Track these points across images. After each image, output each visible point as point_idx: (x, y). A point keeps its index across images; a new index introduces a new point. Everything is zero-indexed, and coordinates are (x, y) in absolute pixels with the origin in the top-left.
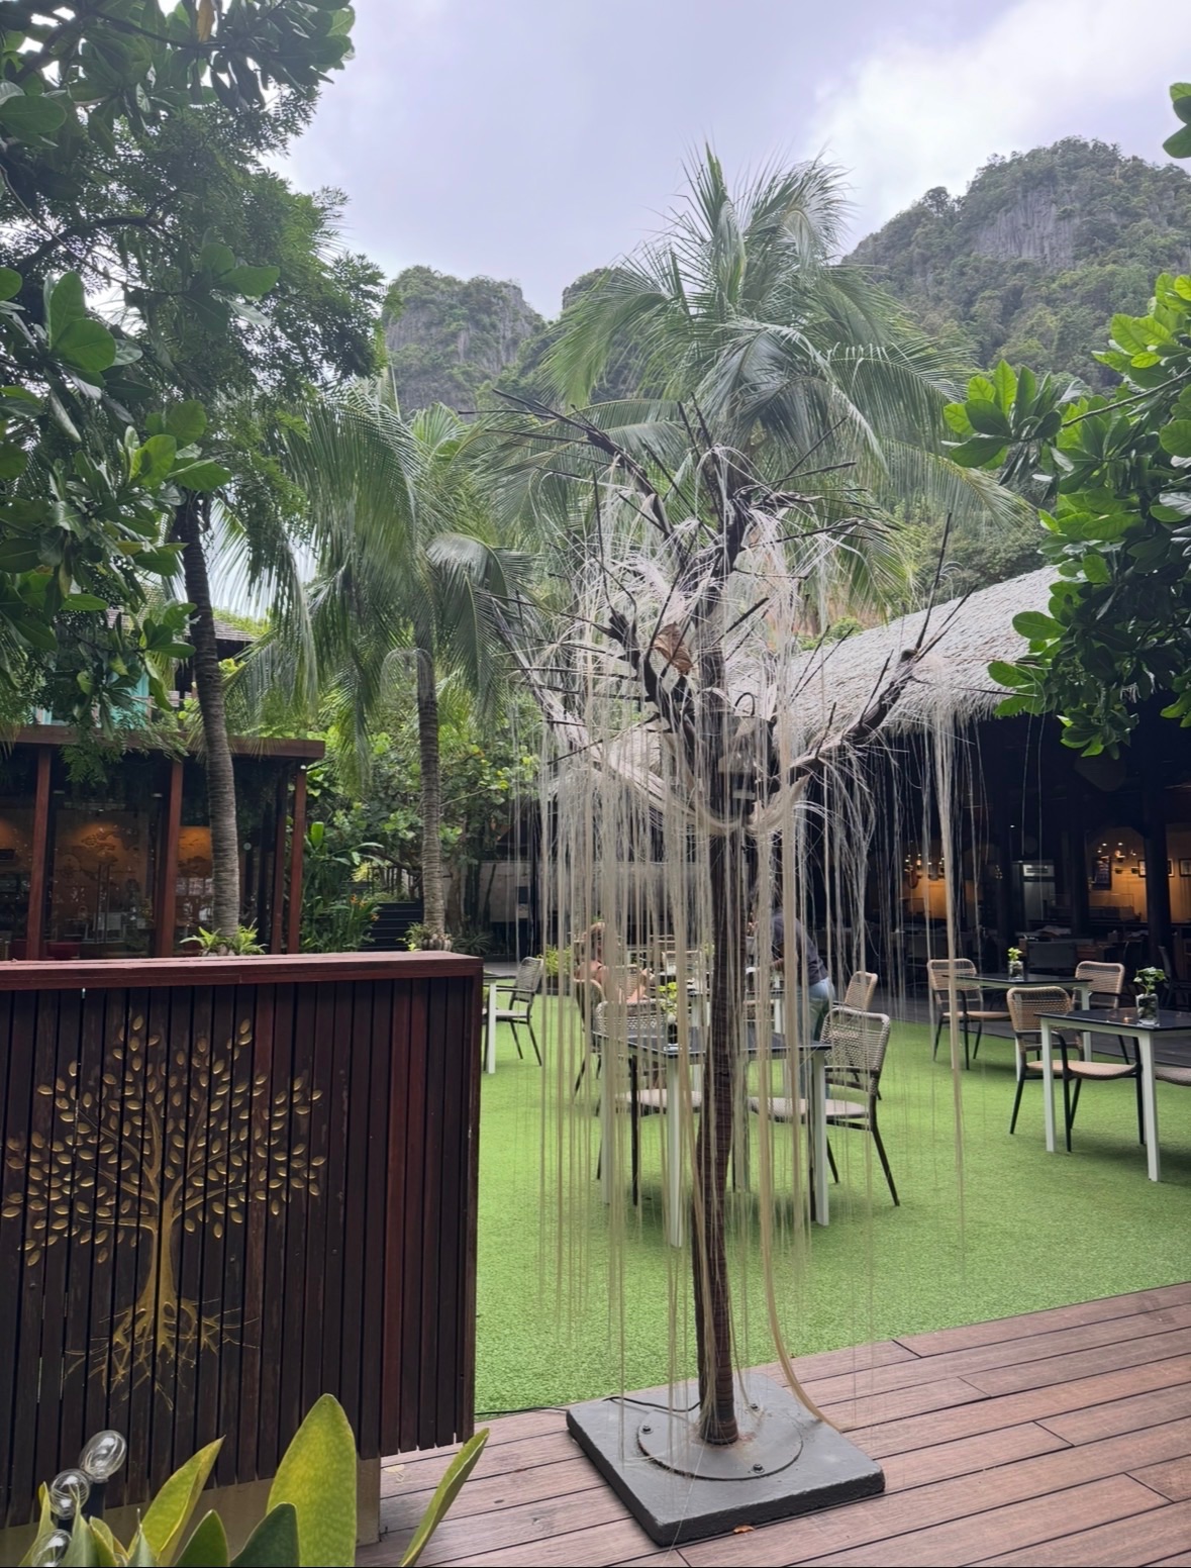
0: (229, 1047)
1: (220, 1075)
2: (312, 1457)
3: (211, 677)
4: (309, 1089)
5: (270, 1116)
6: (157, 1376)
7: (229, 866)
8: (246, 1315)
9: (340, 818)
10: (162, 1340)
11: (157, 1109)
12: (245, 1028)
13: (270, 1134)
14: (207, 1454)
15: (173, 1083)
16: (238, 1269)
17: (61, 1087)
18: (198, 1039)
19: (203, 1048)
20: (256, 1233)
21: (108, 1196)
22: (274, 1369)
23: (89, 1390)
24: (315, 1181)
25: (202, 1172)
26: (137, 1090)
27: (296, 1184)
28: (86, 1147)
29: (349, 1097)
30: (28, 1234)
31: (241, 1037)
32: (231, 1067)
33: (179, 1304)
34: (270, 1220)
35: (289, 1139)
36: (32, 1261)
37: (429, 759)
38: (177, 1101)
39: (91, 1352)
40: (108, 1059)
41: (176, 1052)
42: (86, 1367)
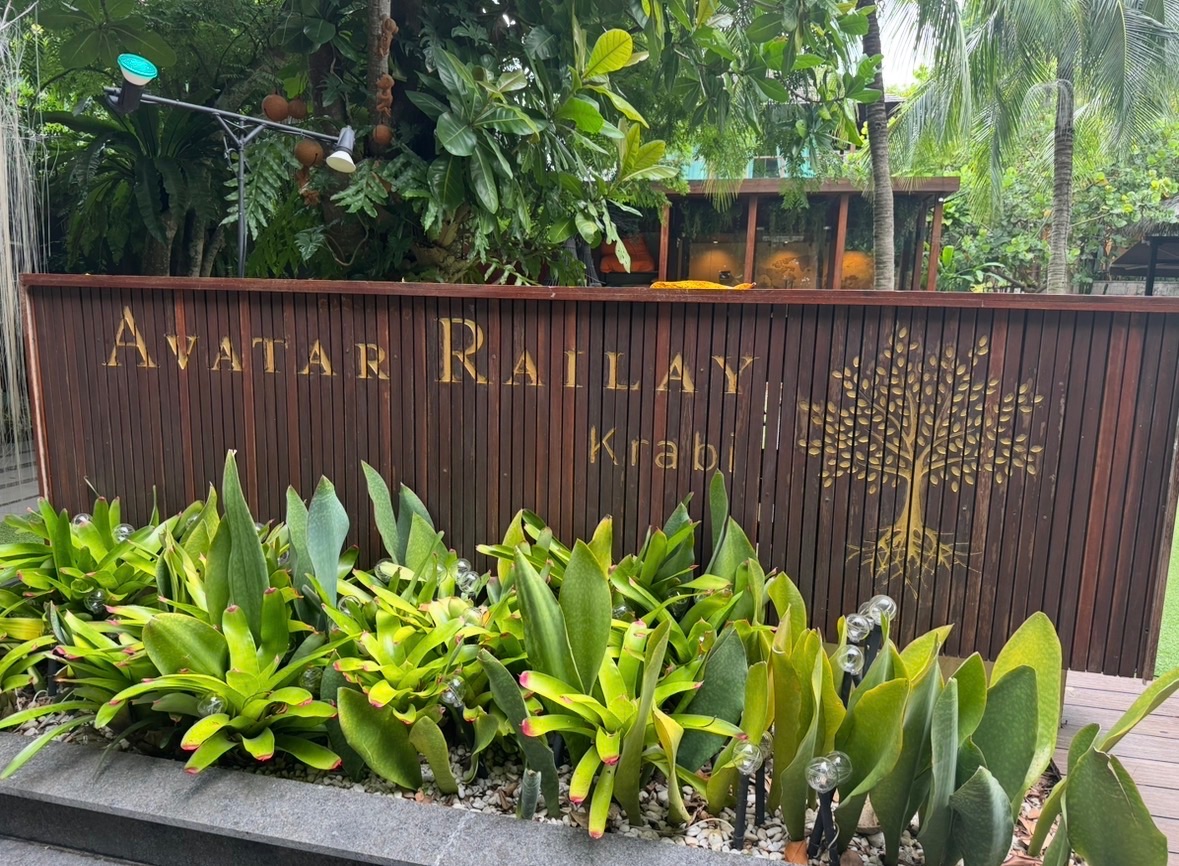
0: (970, 355)
1: (962, 376)
2: (1027, 651)
3: (879, 124)
4: (1032, 394)
5: (999, 410)
6: (907, 575)
7: (887, 275)
8: (972, 548)
9: (968, 243)
10: (912, 551)
11: (914, 395)
12: (983, 342)
13: (999, 424)
14: (943, 632)
15: (926, 378)
16: (968, 516)
17: (848, 373)
18: (946, 348)
19: (950, 354)
20: (983, 493)
21: (878, 450)
22: (991, 589)
23: (862, 572)
24: (1033, 463)
25: (945, 444)
26: (900, 380)
27: (1016, 463)
28: (864, 416)
29: (1066, 404)
30: (825, 467)
31: (980, 349)
32: (971, 370)
33: (924, 531)
34: (995, 486)
35: (1014, 428)
36: (827, 484)
37: (1061, 184)
38: (929, 391)
39: (863, 549)
40: (881, 356)
41: (930, 356)
42: (860, 557)
